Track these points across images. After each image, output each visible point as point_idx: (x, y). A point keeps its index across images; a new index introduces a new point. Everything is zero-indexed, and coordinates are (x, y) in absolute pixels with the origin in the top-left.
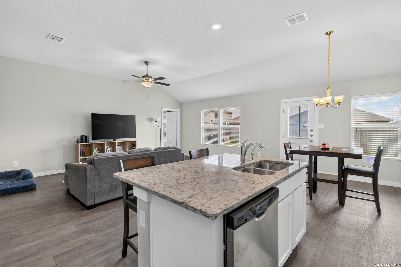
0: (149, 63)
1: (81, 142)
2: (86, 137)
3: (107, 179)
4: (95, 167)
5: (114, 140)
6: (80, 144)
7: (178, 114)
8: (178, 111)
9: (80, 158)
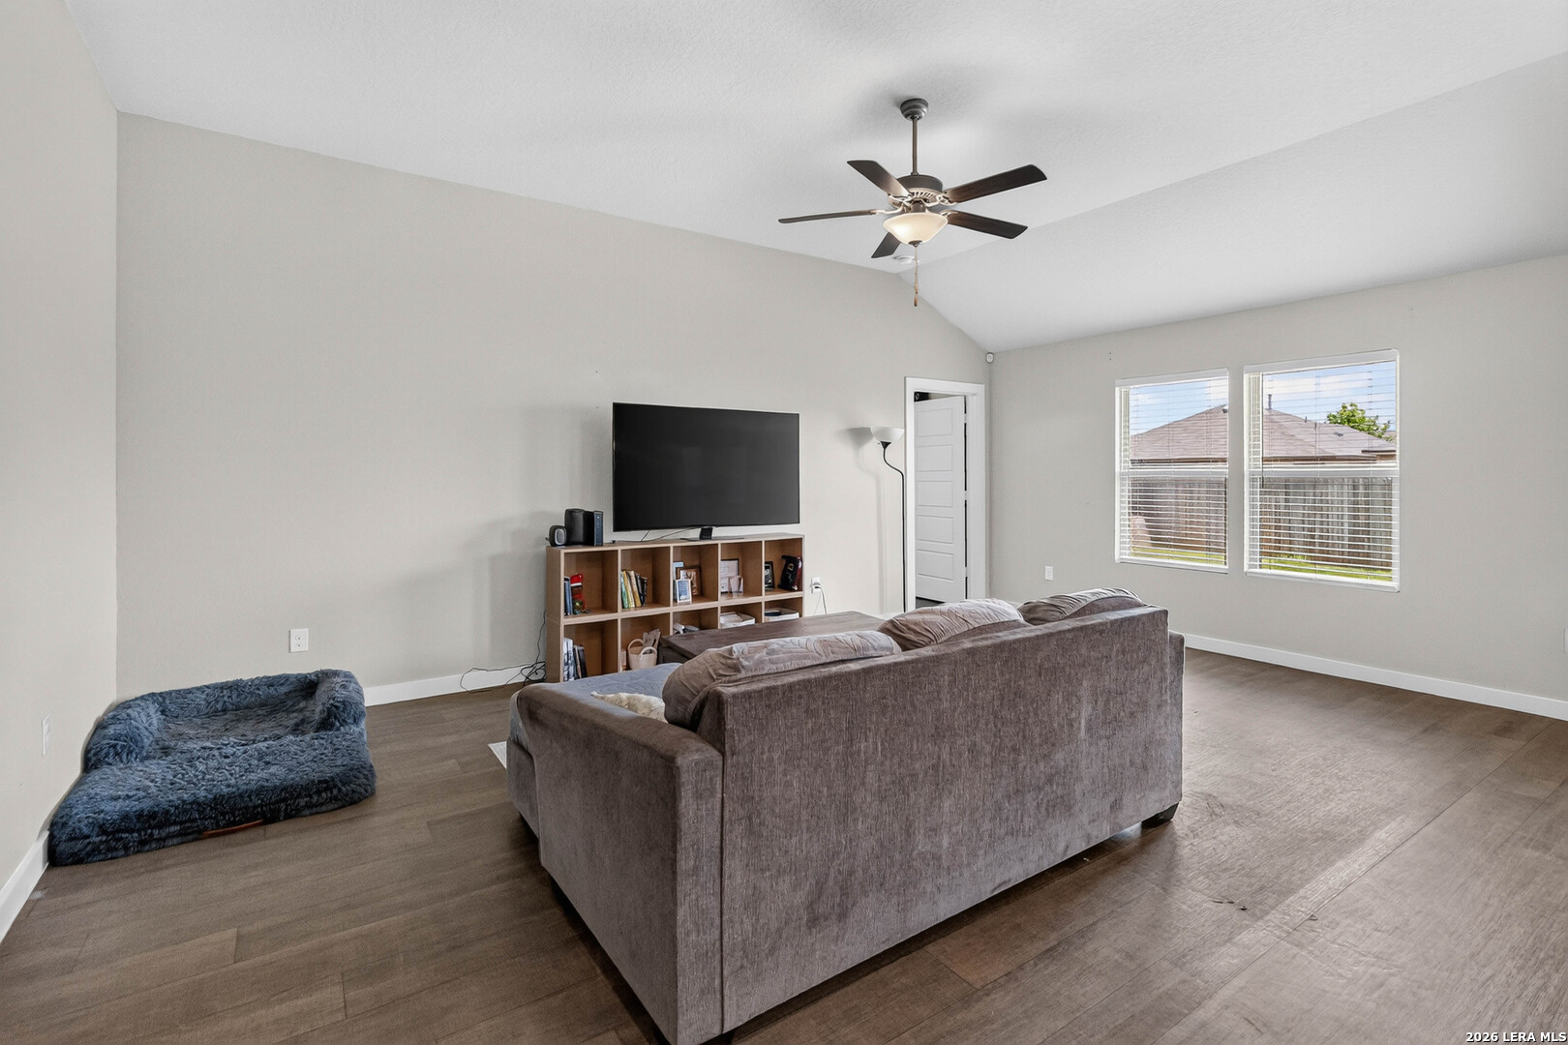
0: (926, 105)
1: (569, 543)
2: (589, 517)
3: (794, 840)
4: (728, 754)
5: (706, 534)
6: (563, 551)
7: (977, 406)
8: (976, 391)
9: (566, 621)
